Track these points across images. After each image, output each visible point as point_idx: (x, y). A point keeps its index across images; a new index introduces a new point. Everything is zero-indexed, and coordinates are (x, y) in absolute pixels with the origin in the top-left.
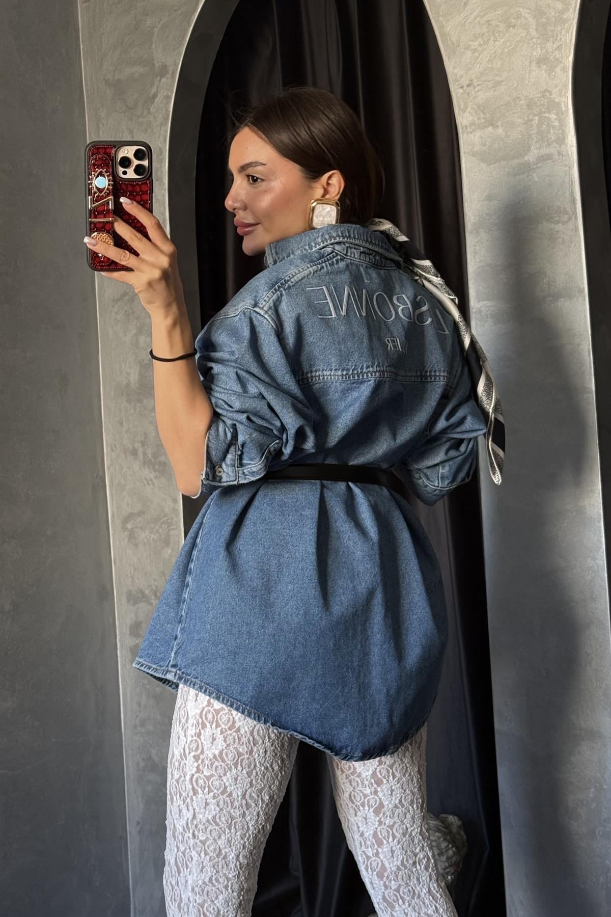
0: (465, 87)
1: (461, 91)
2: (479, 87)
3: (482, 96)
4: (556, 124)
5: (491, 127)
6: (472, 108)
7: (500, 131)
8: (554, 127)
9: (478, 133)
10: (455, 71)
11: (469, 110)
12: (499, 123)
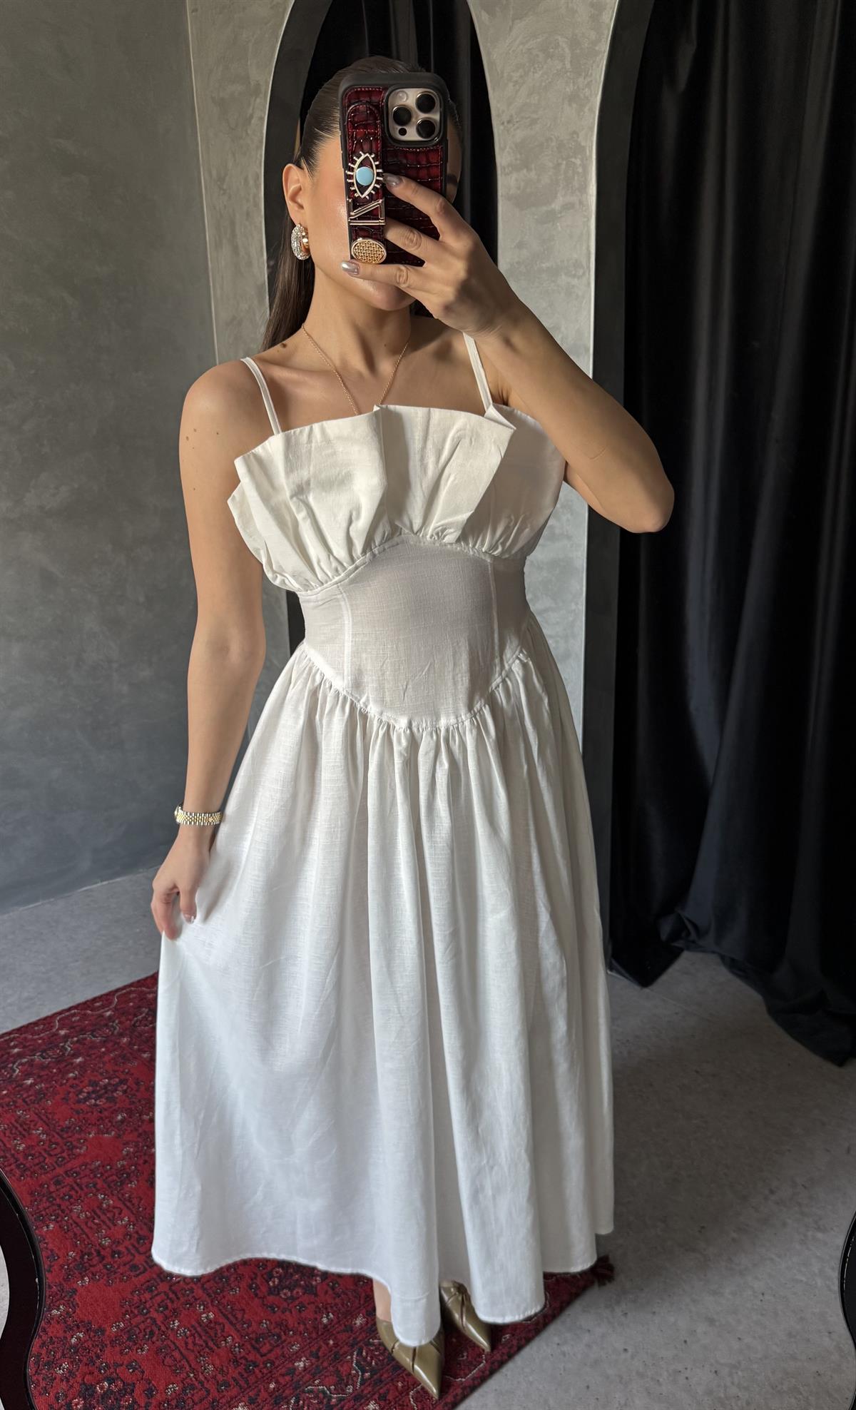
0: (506, 124)
1: (502, 127)
2: (517, 125)
3: (520, 135)
4: (580, 170)
5: (525, 171)
6: (511, 148)
7: (533, 175)
8: (578, 173)
9: (514, 176)
10: (499, 105)
11: (508, 149)
12: (533, 166)
